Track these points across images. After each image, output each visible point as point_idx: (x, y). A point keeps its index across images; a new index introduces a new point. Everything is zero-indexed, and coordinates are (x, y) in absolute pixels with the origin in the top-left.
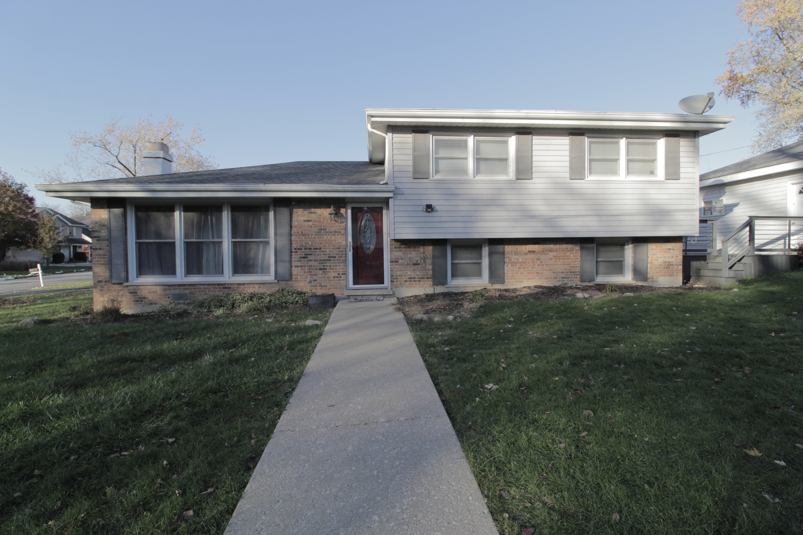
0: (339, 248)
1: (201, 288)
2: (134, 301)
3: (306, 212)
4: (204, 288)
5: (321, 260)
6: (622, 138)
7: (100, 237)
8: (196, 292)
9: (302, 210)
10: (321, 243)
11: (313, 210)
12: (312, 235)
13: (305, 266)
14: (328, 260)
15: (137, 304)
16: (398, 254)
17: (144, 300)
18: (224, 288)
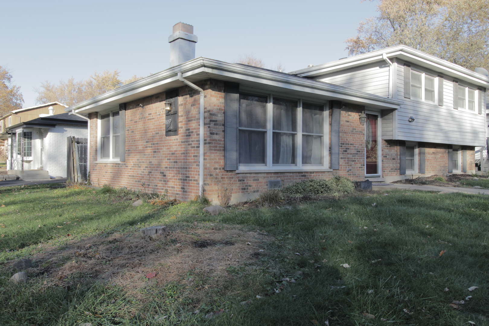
0: (362, 145)
1: (288, 176)
2: (242, 189)
3: (347, 114)
4: (290, 176)
5: (353, 154)
6: (466, 87)
7: (216, 121)
8: (285, 179)
9: (345, 112)
10: (354, 140)
11: (350, 113)
12: (349, 133)
13: (345, 158)
14: (357, 154)
15: (244, 192)
16: (387, 151)
17: (249, 188)
18: (302, 176)
